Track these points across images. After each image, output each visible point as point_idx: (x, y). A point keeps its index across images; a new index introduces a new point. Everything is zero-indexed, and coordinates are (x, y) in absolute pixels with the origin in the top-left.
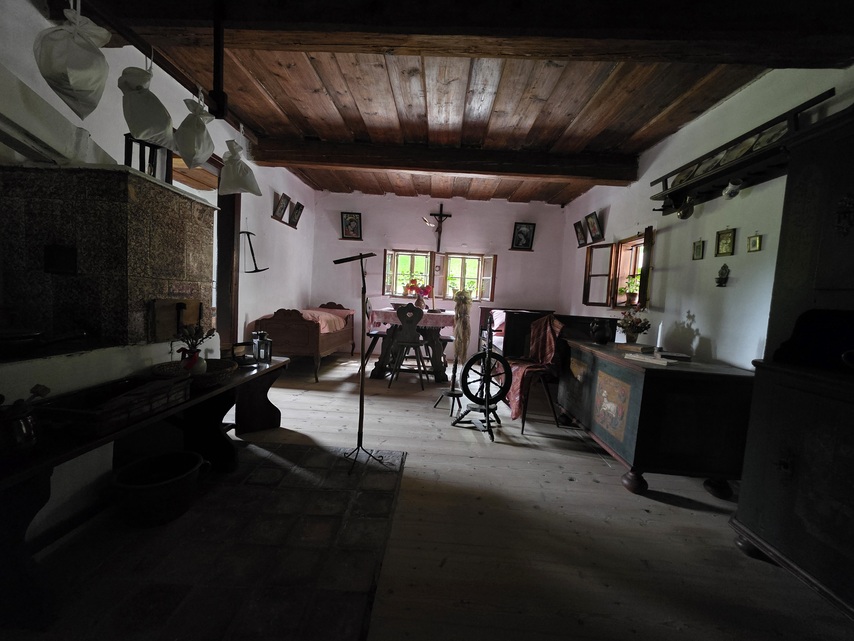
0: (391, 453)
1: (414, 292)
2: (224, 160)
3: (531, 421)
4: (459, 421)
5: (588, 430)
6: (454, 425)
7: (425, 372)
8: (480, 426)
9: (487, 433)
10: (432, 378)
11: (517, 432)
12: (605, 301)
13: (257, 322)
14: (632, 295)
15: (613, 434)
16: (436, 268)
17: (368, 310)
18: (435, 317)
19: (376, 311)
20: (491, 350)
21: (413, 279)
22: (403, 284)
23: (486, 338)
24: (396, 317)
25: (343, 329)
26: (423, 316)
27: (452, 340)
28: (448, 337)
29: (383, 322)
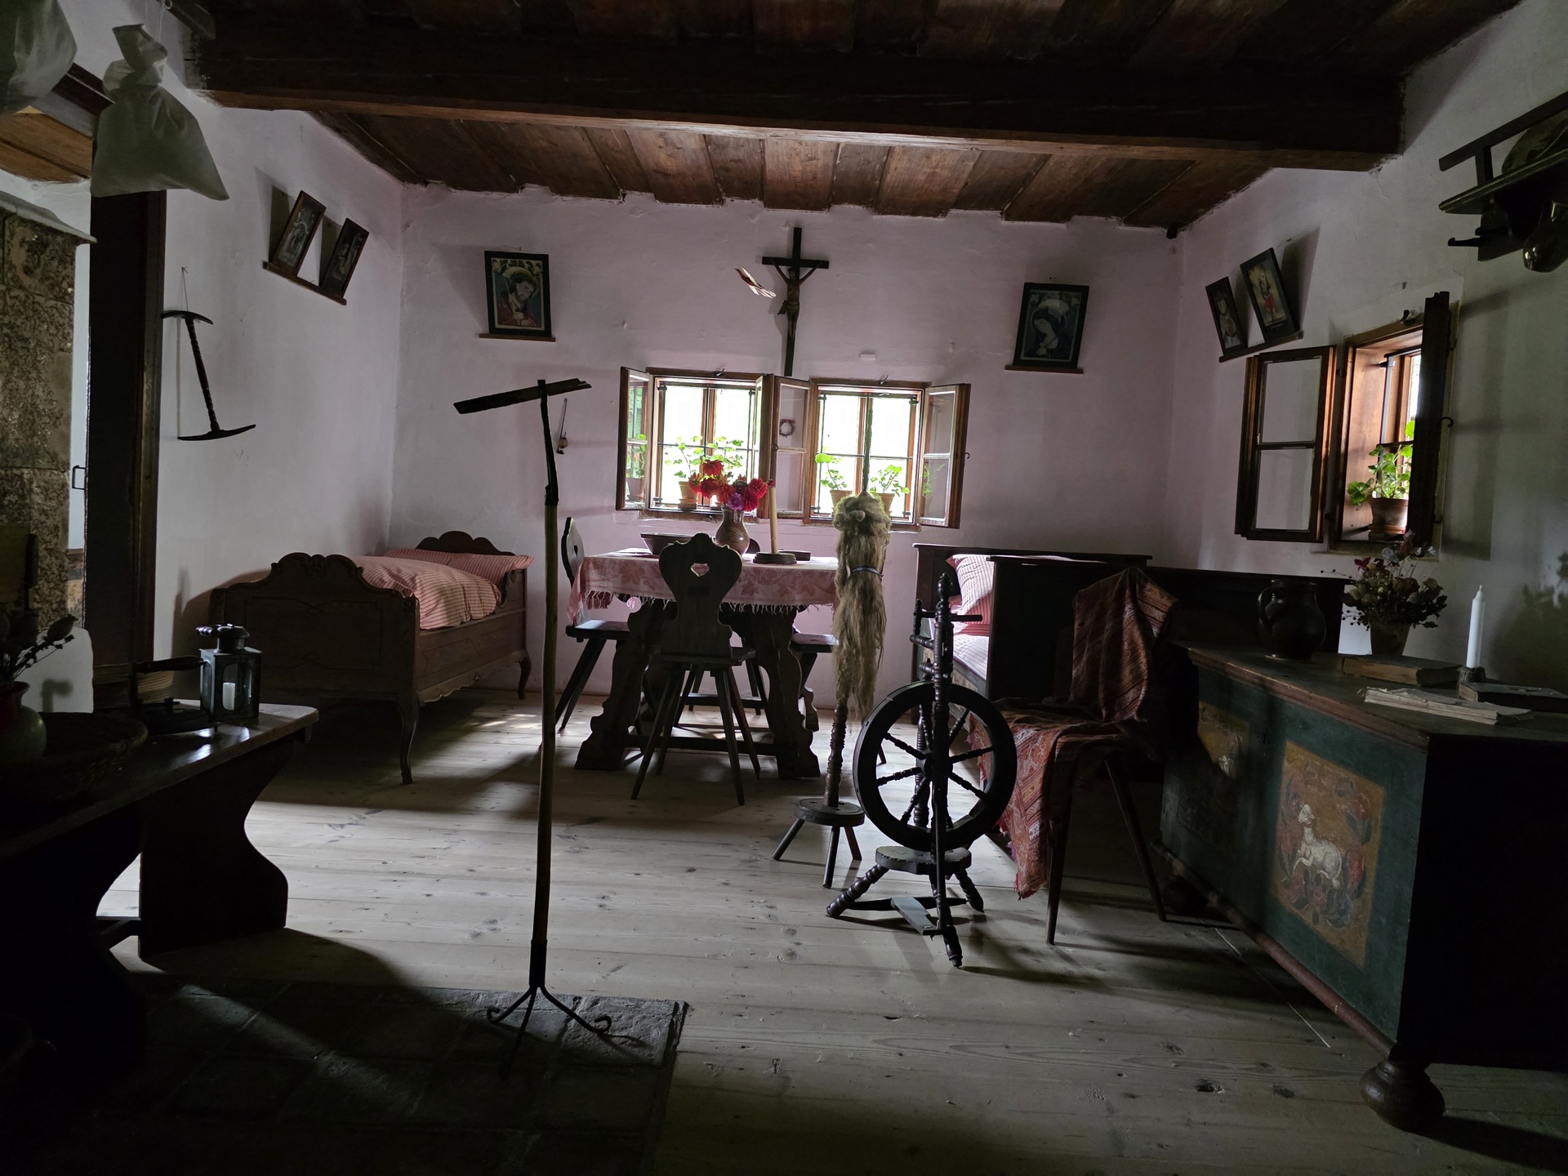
0: (637, 1005)
1: (714, 500)
2: (110, 86)
3: (1080, 902)
4: (852, 900)
5: (1256, 927)
6: (835, 913)
7: (747, 747)
8: (919, 917)
9: (939, 940)
10: (768, 765)
11: (1035, 936)
12: (1304, 526)
13: (217, 594)
14: (1386, 507)
15: (1336, 943)
16: (781, 425)
17: (571, 556)
18: (778, 577)
19: (597, 558)
20: (950, 678)
21: (712, 460)
22: (680, 474)
23: (933, 641)
24: (657, 577)
25: (493, 613)
26: (743, 574)
27: (829, 646)
28: (817, 636)
29: (618, 591)
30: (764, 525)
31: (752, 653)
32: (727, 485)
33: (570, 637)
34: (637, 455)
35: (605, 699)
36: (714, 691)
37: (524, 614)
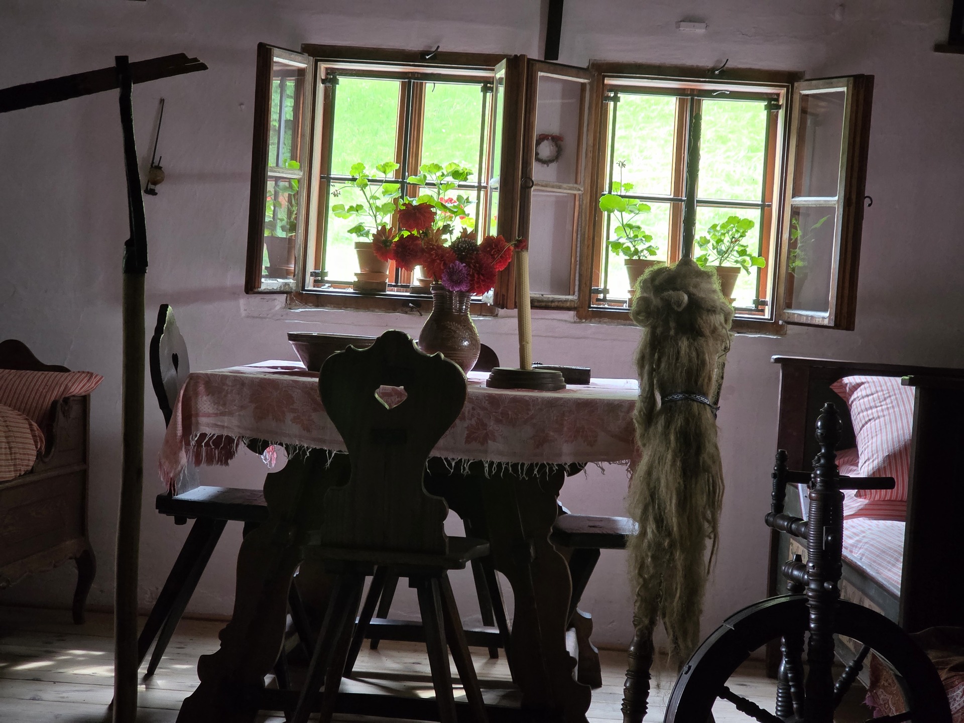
16: (538, 143)
17: (168, 373)
18: (531, 413)
19: (212, 375)
20: (836, 591)
21: (415, 203)
22: (358, 230)
23: (806, 524)
24: (315, 410)
25: (31, 472)
26: (467, 407)
27: (622, 536)
28: (601, 520)
29: (248, 434)
30: (507, 321)
31: (483, 548)
32: (442, 248)
33: (164, 515)
34: (283, 199)
35: (224, 626)
36: (416, 616)
37: (84, 474)
